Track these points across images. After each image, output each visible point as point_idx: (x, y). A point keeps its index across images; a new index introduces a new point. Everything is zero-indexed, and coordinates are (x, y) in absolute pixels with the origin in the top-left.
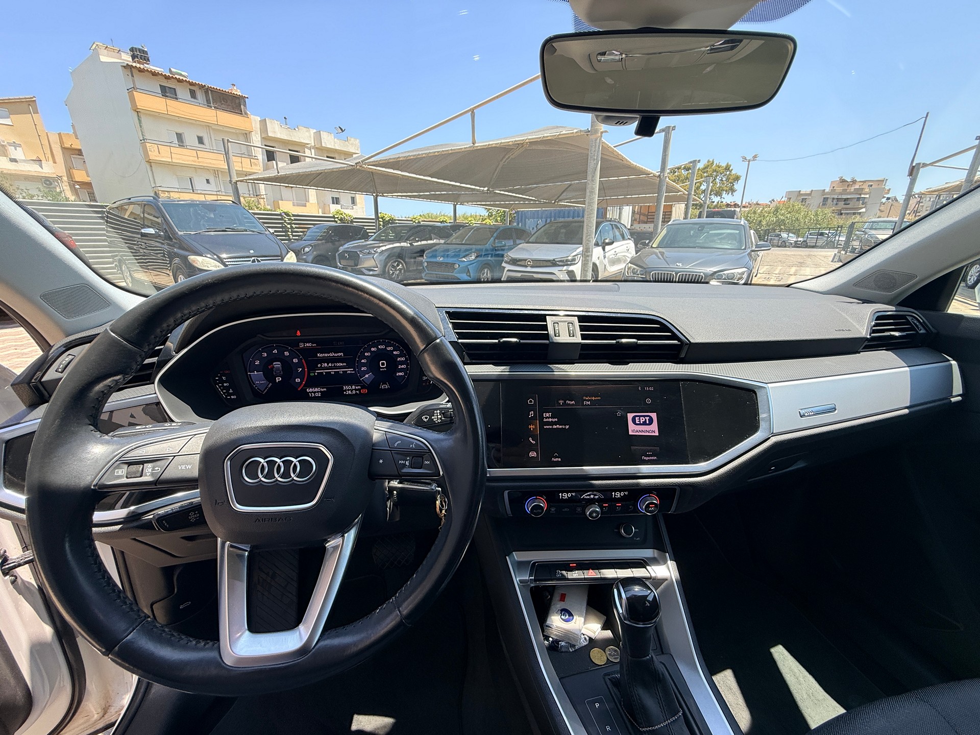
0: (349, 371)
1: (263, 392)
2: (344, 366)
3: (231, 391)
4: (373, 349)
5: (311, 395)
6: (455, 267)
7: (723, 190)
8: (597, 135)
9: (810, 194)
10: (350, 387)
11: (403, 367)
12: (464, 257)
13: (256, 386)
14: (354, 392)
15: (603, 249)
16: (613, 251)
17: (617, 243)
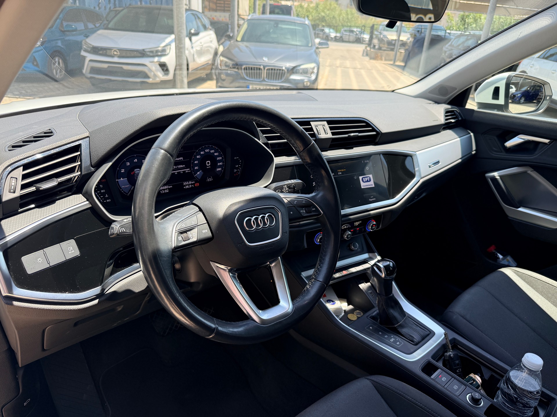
0: (187, 170)
1: (127, 194)
2: (183, 167)
3: (107, 196)
4: (202, 153)
5: (162, 192)
10: (187, 183)
11: (220, 164)
13: (122, 190)
14: (190, 186)
15: (190, 40)
16: (198, 43)
17: (202, 34)
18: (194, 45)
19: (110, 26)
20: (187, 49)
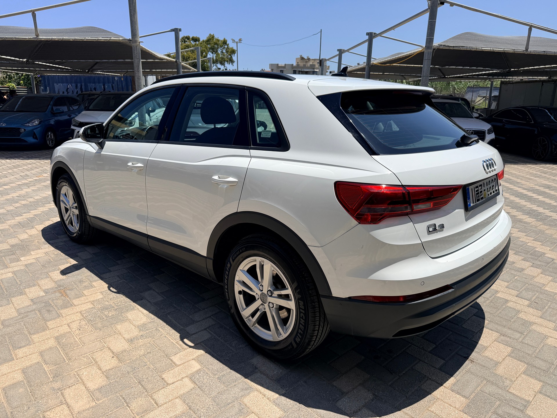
6: (21, 132)
7: (225, 61)
8: (137, 44)
9: (284, 67)
12: (28, 123)
15: (149, 115)
16: (155, 116)
17: (157, 111)
18: (152, 118)
19: (90, 108)
20: (147, 121)
